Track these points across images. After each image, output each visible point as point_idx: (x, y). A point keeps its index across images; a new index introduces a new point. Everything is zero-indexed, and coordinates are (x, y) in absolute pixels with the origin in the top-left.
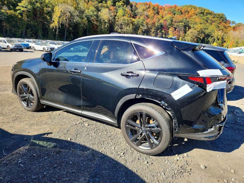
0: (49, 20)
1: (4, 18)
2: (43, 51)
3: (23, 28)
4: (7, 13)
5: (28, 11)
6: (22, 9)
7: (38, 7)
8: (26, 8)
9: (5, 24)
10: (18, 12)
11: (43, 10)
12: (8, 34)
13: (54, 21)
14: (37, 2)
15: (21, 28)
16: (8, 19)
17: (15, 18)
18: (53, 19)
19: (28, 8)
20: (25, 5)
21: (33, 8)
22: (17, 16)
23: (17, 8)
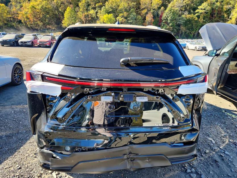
0: (226, 18)
1: (183, 22)
2: (194, 50)
3: (196, 29)
4: (186, 17)
5: (205, 13)
6: (201, 11)
7: (217, 6)
8: (204, 9)
9: (182, 28)
10: (197, 14)
11: (222, 8)
12: (183, 36)
13: (231, 19)
14: (217, 2)
15: (195, 30)
16: (186, 22)
17: (192, 20)
18: (230, 17)
19: (206, 9)
20: (204, 7)
21: (212, 8)
22: (195, 18)
23: (197, 11)
